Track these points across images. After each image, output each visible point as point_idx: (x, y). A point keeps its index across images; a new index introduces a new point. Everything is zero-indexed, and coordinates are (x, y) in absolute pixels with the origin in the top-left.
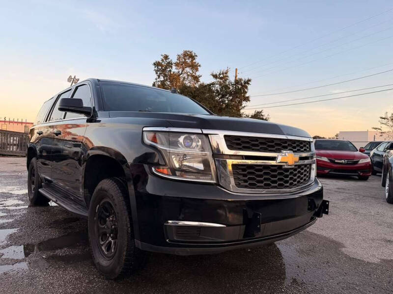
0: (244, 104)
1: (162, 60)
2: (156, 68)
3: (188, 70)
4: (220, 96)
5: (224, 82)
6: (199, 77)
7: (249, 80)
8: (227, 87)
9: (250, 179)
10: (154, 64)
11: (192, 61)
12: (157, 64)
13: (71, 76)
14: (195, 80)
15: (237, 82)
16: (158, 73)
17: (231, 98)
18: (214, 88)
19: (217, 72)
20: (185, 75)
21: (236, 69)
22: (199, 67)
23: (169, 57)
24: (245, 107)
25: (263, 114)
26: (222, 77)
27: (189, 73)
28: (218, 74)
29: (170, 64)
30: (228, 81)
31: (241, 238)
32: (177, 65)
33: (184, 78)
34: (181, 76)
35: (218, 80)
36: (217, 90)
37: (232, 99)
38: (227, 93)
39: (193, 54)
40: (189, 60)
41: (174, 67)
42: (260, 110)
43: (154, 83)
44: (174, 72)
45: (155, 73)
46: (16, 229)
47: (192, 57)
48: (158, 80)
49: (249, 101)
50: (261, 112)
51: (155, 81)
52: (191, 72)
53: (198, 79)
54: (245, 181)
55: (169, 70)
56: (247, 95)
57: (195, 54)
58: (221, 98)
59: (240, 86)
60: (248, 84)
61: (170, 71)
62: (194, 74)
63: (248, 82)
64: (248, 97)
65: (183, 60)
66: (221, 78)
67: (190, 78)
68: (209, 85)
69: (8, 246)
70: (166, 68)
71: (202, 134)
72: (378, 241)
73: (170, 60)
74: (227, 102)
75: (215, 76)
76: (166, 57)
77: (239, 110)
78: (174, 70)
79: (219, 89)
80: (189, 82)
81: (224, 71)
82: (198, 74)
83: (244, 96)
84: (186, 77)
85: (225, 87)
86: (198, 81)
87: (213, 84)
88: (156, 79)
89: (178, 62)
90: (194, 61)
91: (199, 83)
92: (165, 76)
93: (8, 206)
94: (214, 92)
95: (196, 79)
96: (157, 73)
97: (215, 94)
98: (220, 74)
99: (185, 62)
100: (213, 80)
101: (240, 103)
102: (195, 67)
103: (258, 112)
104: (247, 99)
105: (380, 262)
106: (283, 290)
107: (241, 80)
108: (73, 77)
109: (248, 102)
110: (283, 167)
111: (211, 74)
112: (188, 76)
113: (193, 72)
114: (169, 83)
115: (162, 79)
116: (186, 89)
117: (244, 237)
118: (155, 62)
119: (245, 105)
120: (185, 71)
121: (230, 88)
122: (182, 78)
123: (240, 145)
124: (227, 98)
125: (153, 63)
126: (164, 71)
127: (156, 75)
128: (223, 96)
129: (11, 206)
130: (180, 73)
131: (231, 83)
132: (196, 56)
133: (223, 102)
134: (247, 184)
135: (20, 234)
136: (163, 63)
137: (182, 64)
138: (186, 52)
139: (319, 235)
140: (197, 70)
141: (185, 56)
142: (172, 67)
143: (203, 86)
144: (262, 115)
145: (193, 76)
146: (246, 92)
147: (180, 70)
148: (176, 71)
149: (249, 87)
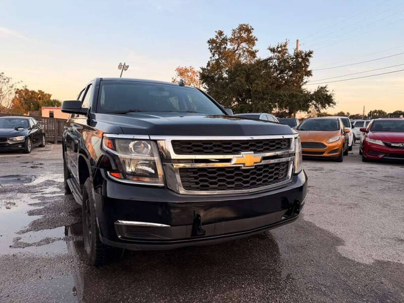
0: (306, 78)
1: (217, 37)
2: (211, 46)
3: (244, 45)
4: (278, 72)
5: (282, 56)
6: (256, 52)
7: (311, 53)
8: (285, 61)
9: (201, 181)
10: (209, 42)
11: (248, 35)
12: (211, 42)
13: (121, 63)
14: (251, 56)
15: (297, 55)
16: (213, 51)
17: (291, 73)
18: (271, 64)
19: (274, 46)
20: (241, 51)
21: (297, 40)
22: (255, 41)
23: (224, 33)
24: (306, 82)
25: (327, 89)
26: (280, 50)
27: (245, 49)
28: (276, 48)
29: (224, 41)
30: (287, 54)
31: (189, 236)
32: (232, 40)
33: (240, 55)
34: (237, 52)
35: (276, 54)
36: (275, 65)
37: (291, 75)
38: (286, 68)
39: (250, 28)
40: (245, 34)
41: (229, 43)
42: (323, 85)
43: (209, 62)
44: (229, 49)
45: (210, 51)
46: (41, 216)
47: (248, 30)
48: (213, 58)
49: (312, 75)
50: (325, 87)
51: (209, 60)
52: (247, 47)
53: (255, 54)
54: (197, 183)
55: (223, 46)
56: (309, 69)
57: (251, 27)
58: (279, 74)
59: (300, 60)
60: (310, 56)
61: (225, 48)
62: (250, 49)
63: (309, 54)
64: (310, 72)
65: (239, 35)
66: (279, 52)
67: (246, 53)
68: (266, 60)
69: (28, 231)
70: (221, 45)
71: (150, 140)
72: (388, 240)
73: (225, 36)
74: (286, 78)
75: (273, 50)
76: (221, 33)
77: (300, 87)
78: (229, 46)
79: (277, 64)
80: (245, 59)
81: (282, 45)
82: (254, 48)
83: (305, 70)
84: (242, 53)
85: (283, 61)
86: (254, 57)
87: (270, 59)
88: (211, 58)
89: (233, 37)
90: (251, 35)
91: (256, 58)
92: (220, 53)
93: (46, 194)
94: (271, 68)
95: (253, 54)
96: (211, 52)
97: (272, 69)
98: (278, 47)
99: (240, 37)
100: (271, 54)
101: (301, 78)
102: (251, 41)
103: (322, 88)
104: (309, 74)
105: (373, 263)
106: (243, 286)
107: (301, 52)
108: (123, 65)
109: (310, 76)
110: (241, 168)
111: (268, 47)
112: (244, 51)
113: (250, 47)
114: (223, 61)
115: (217, 57)
116: (240, 67)
117: (191, 236)
118: (209, 39)
119: (307, 80)
120: (241, 47)
121: (289, 63)
122: (238, 55)
123: (191, 148)
124: (287, 74)
125: (207, 41)
126: (218, 48)
127: (211, 53)
128: (282, 72)
129: (48, 193)
130: (236, 49)
131: (290, 57)
132: (253, 29)
133: (283, 78)
134: (198, 186)
135: (42, 221)
136: (217, 40)
137: (237, 39)
138: (241, 26)
139: (324, 230)
140: (254, 44)
141: (241, 30)
142: (227, 43)
143: (259, 62)
144: (326, 91)
145: (248, 51)
146: (308, 66)
147: (236, 46)
148: (231, 47)
149: (311, 59)
